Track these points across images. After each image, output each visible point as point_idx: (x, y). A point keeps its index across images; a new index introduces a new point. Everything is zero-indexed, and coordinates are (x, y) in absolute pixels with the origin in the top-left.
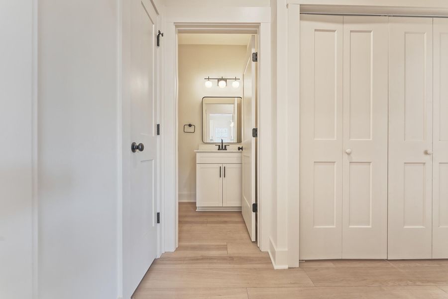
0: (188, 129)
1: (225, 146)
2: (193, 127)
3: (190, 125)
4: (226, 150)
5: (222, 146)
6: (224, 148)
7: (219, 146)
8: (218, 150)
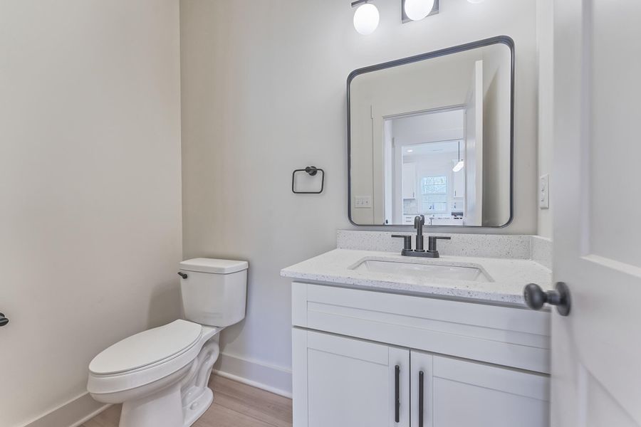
0: (304, 182)
1: (432, 241)
2: (319, 174)
3: (312, 171)
4: (436, 255)
5: (420, 238)
6: (426, 248)
7: (408, 240)
8: (404, 253)
